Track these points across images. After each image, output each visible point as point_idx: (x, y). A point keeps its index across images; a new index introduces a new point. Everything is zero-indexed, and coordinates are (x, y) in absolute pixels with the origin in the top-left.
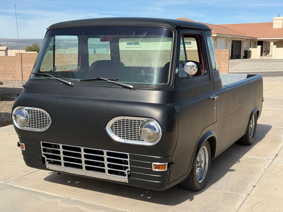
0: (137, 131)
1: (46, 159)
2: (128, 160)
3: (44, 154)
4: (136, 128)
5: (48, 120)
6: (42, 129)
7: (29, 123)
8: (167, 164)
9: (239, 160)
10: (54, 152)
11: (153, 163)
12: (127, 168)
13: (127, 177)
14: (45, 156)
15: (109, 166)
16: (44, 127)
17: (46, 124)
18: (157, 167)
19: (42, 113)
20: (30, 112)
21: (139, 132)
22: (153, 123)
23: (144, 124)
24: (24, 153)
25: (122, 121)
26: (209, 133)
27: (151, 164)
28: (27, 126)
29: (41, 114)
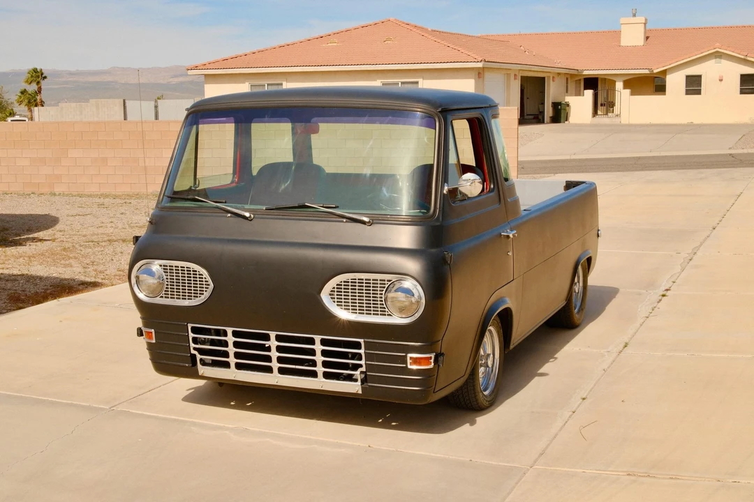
0: (379, 299)
1: (199, 357)
2: (362, 351)
3: (195, 349)
4: (377, 294)
5: (204, 283)
6: (193, 300)
7: (165, 291)
8: (433, 355)
9: (556, 356)
10: (213, 342)
11: (410, 355)
12: (361, 366)
13: (359, 383)
14: (196, 353)
15: (325, 364)
16: (197, 297)
17: (200, 291)
18: (415, 361)
19: (193, 271)
20: (167, 269)
21: (382, 301)
22: (408, 284)
23: (391, 286)
24: (151, 347)
25: (352, 282)
26: (500, 301)
27: (406, 356)
28: (162, 297)
29: (192, 273)
